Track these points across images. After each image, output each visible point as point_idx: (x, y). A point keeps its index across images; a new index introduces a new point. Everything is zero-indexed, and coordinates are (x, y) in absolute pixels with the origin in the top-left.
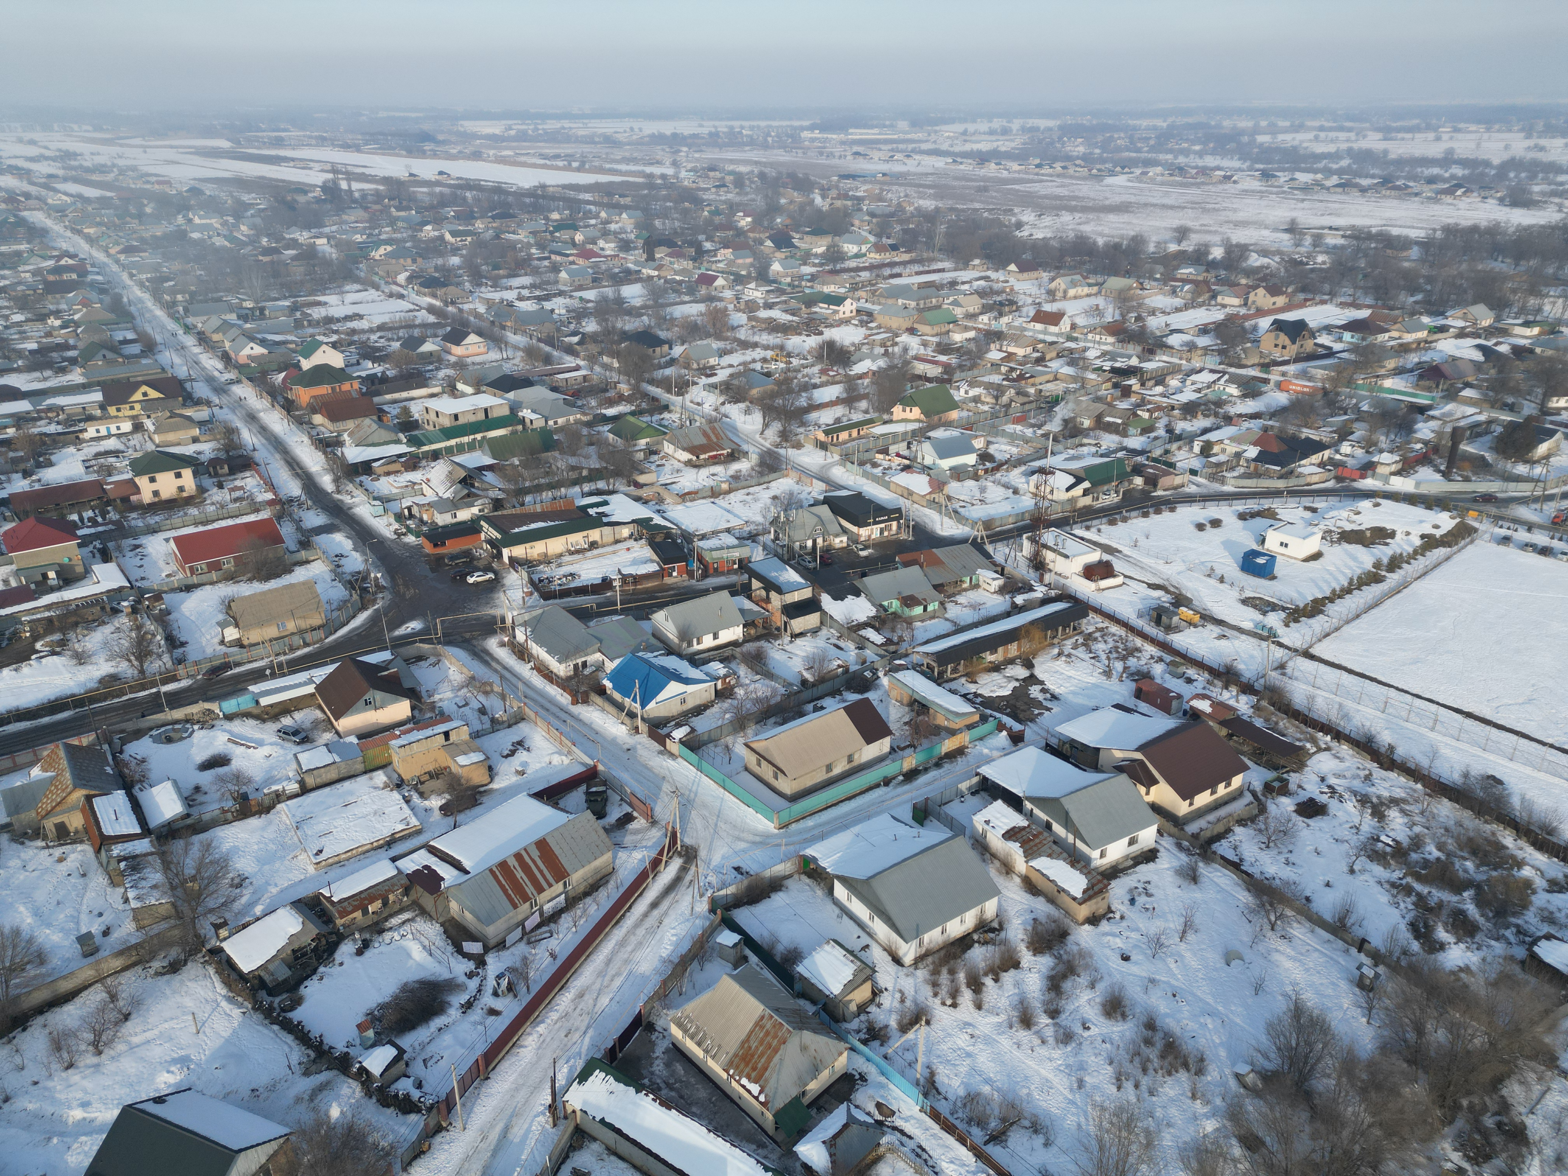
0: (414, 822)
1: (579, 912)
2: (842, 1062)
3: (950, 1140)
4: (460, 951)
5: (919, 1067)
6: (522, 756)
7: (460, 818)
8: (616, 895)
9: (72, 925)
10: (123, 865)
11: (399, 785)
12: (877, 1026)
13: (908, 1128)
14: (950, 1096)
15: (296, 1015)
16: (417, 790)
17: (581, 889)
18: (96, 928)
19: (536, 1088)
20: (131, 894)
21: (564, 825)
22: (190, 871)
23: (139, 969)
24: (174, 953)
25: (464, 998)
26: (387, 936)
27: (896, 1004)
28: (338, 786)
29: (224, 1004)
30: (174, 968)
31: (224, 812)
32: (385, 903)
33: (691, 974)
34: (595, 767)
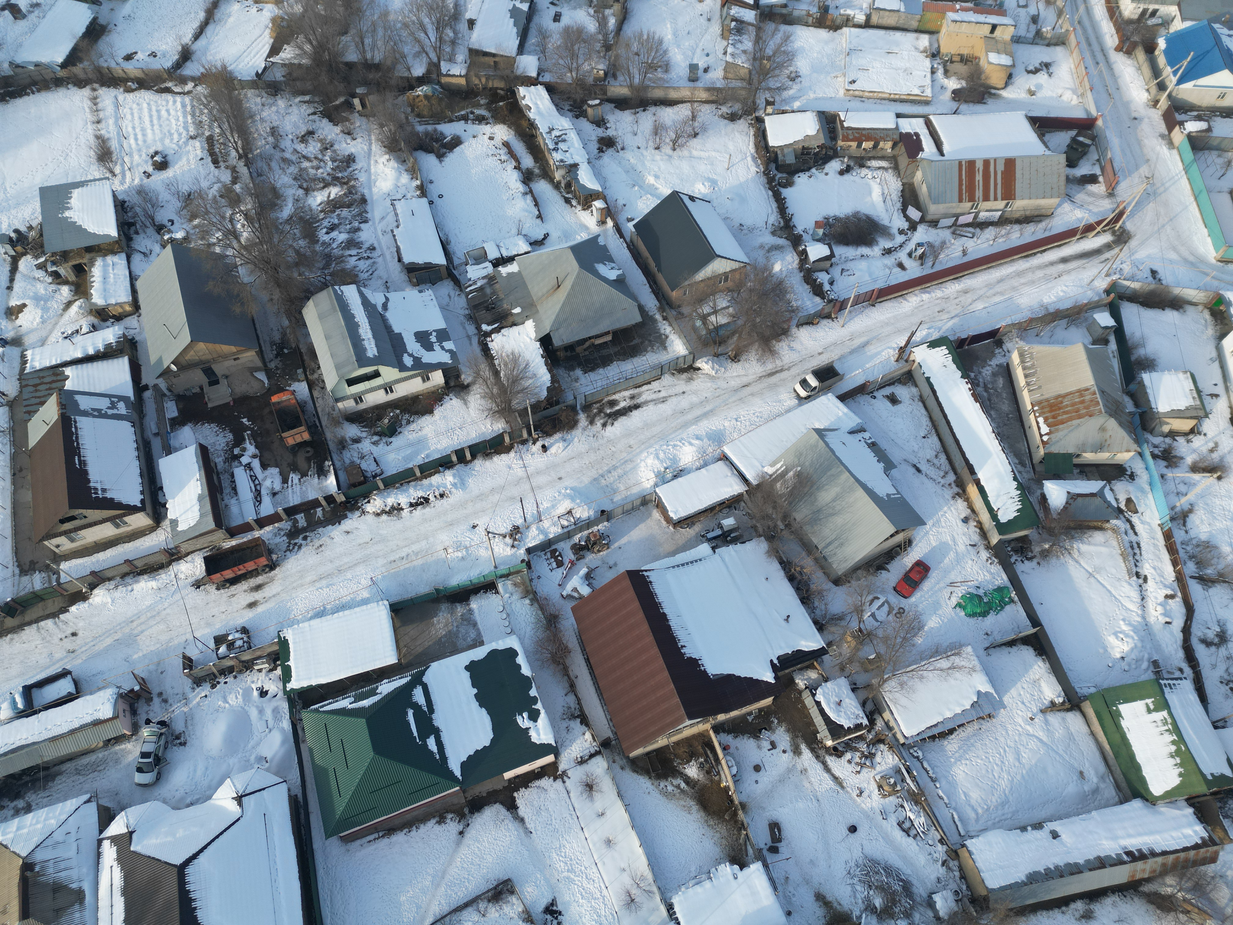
0: (928, 93)
1: (1003, 232)
2: (1124, 457)
3: (1166, 557)
4: (904, 210)
5: (1184, 500)
6: (1042, 77)
7: (964, 107)
8: (1040, 235)
9: (690, 53)
10: (734, 24)
11: (934, 55)
12: (1174, 453)
13: (1139, 527)
14: (1192, 534)
15: (786, 192)
16: (945, 67)
17: (1017, 215)
18: (702, 65)
19: (899, 331)
20: (730, 50)
21: (1037, 157)
22: (769, 52)
23: (714, 106)
24: (737, 107)
25: (888, 245)
26: (864, 171)
27: (1204, 450)
28: (891, 33)
29: (749, 159)
30: (733, 118)
31: (809, 15)
32: (875, 147)
33: (1055, 327)
34: (1095, 119)
